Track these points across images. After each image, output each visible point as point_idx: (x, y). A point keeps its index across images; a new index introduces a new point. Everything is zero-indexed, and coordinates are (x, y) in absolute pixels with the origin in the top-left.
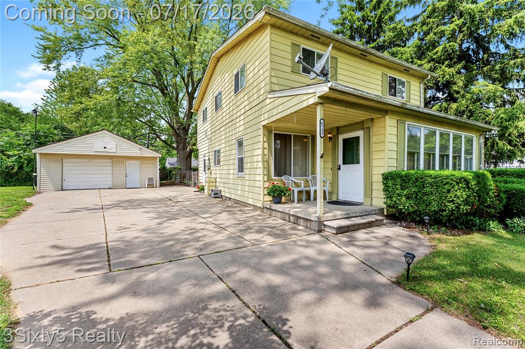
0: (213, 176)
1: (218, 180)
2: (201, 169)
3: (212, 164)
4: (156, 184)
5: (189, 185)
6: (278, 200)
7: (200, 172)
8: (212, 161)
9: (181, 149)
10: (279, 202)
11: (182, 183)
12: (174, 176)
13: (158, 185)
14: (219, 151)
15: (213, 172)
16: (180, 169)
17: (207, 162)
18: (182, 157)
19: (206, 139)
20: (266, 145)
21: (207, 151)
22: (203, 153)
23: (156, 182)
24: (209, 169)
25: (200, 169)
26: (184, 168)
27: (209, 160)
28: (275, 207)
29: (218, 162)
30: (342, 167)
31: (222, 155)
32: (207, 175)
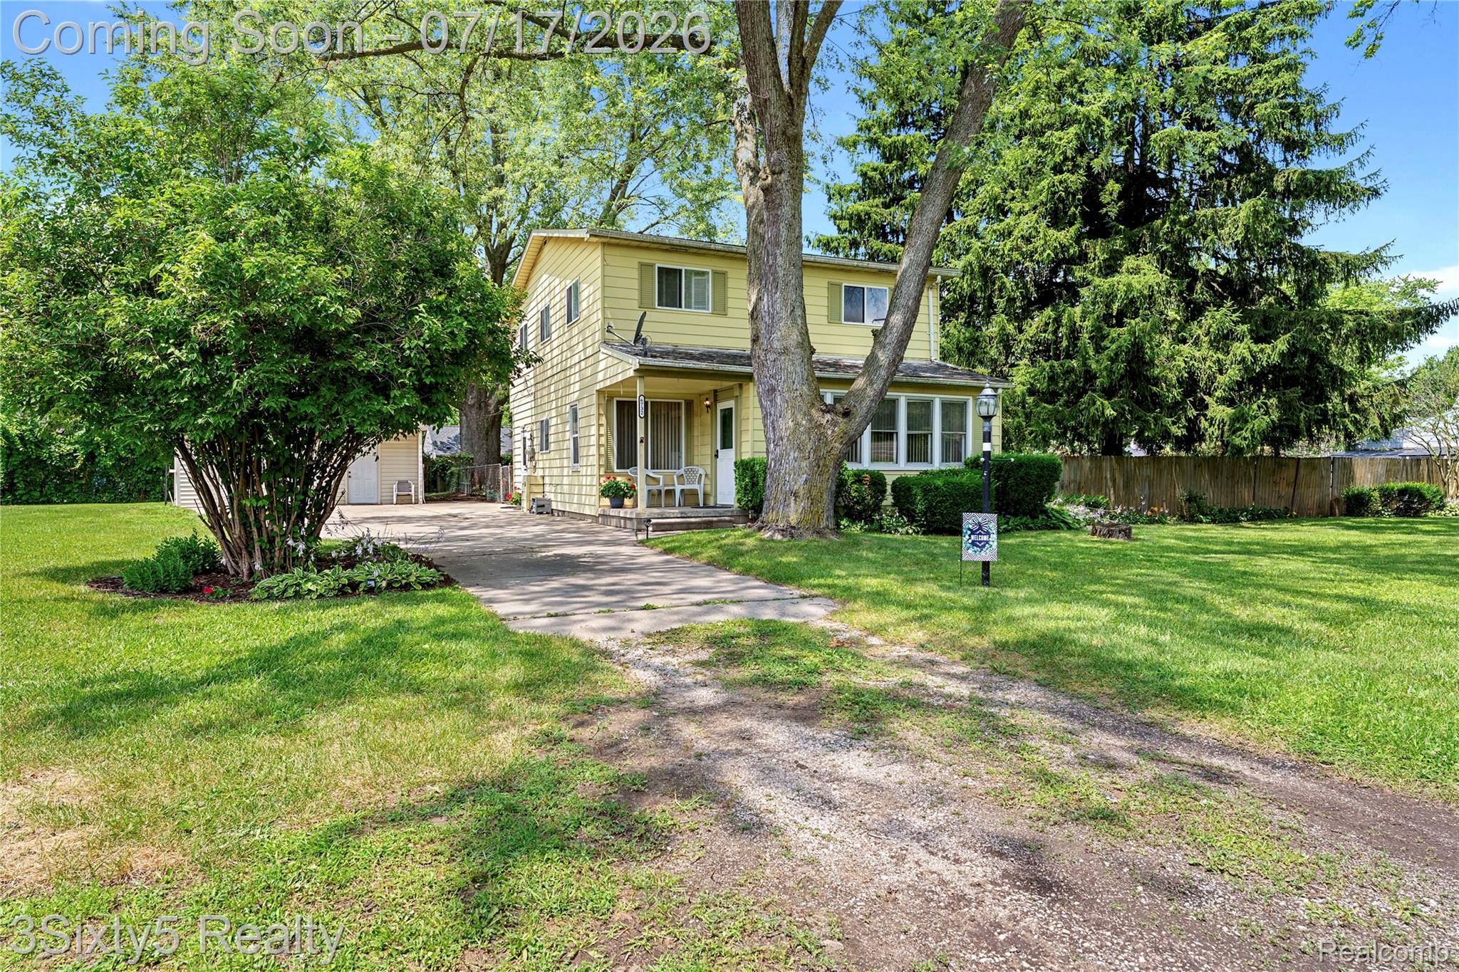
0: (539, 473)
1: (547, 480)
2: (518, 459)
3: (537, 449)
4: (416, 496)
5: (493, 500)
6: (617, 502)
7: (516, 465)
8: (536, 441)
9: (471, 406)
10: (621, 506)
11: (476, 496)
12: (454, 480)
13: (421, 497)
14: (547, 421)
15: (540, 465)
16: (470, 461)
17: (528, 443)
18: (474, 426)
19: (525, 393)
20: (603, 420)
21: (529, 420)
22: (522, 423)
23: (416, 492)
24: (532, 458)
25: (516, 459)
26: (480, 457)
27: (532, 439)
28: (613, 512)
29: (545, 445)
30: (721, 452)
31: (552, 430)
32: (529, 472)
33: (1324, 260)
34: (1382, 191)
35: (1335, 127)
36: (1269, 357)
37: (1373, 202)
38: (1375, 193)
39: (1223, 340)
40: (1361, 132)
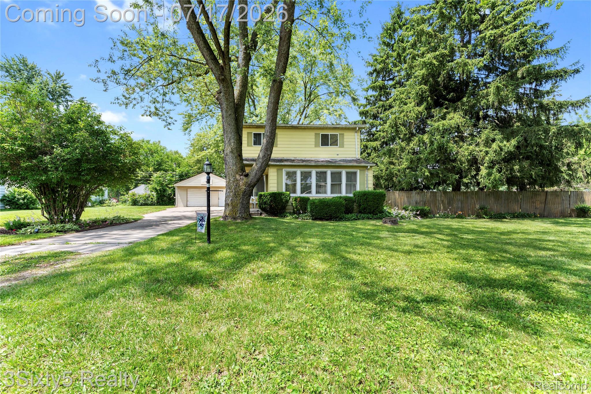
33: (547, 104)
34: (581, 69)
35: (550, 46)
36: (508, 147)
37: (577, 75)
38: (577, 71)
39: (489, 142)
40: (568, 45)
